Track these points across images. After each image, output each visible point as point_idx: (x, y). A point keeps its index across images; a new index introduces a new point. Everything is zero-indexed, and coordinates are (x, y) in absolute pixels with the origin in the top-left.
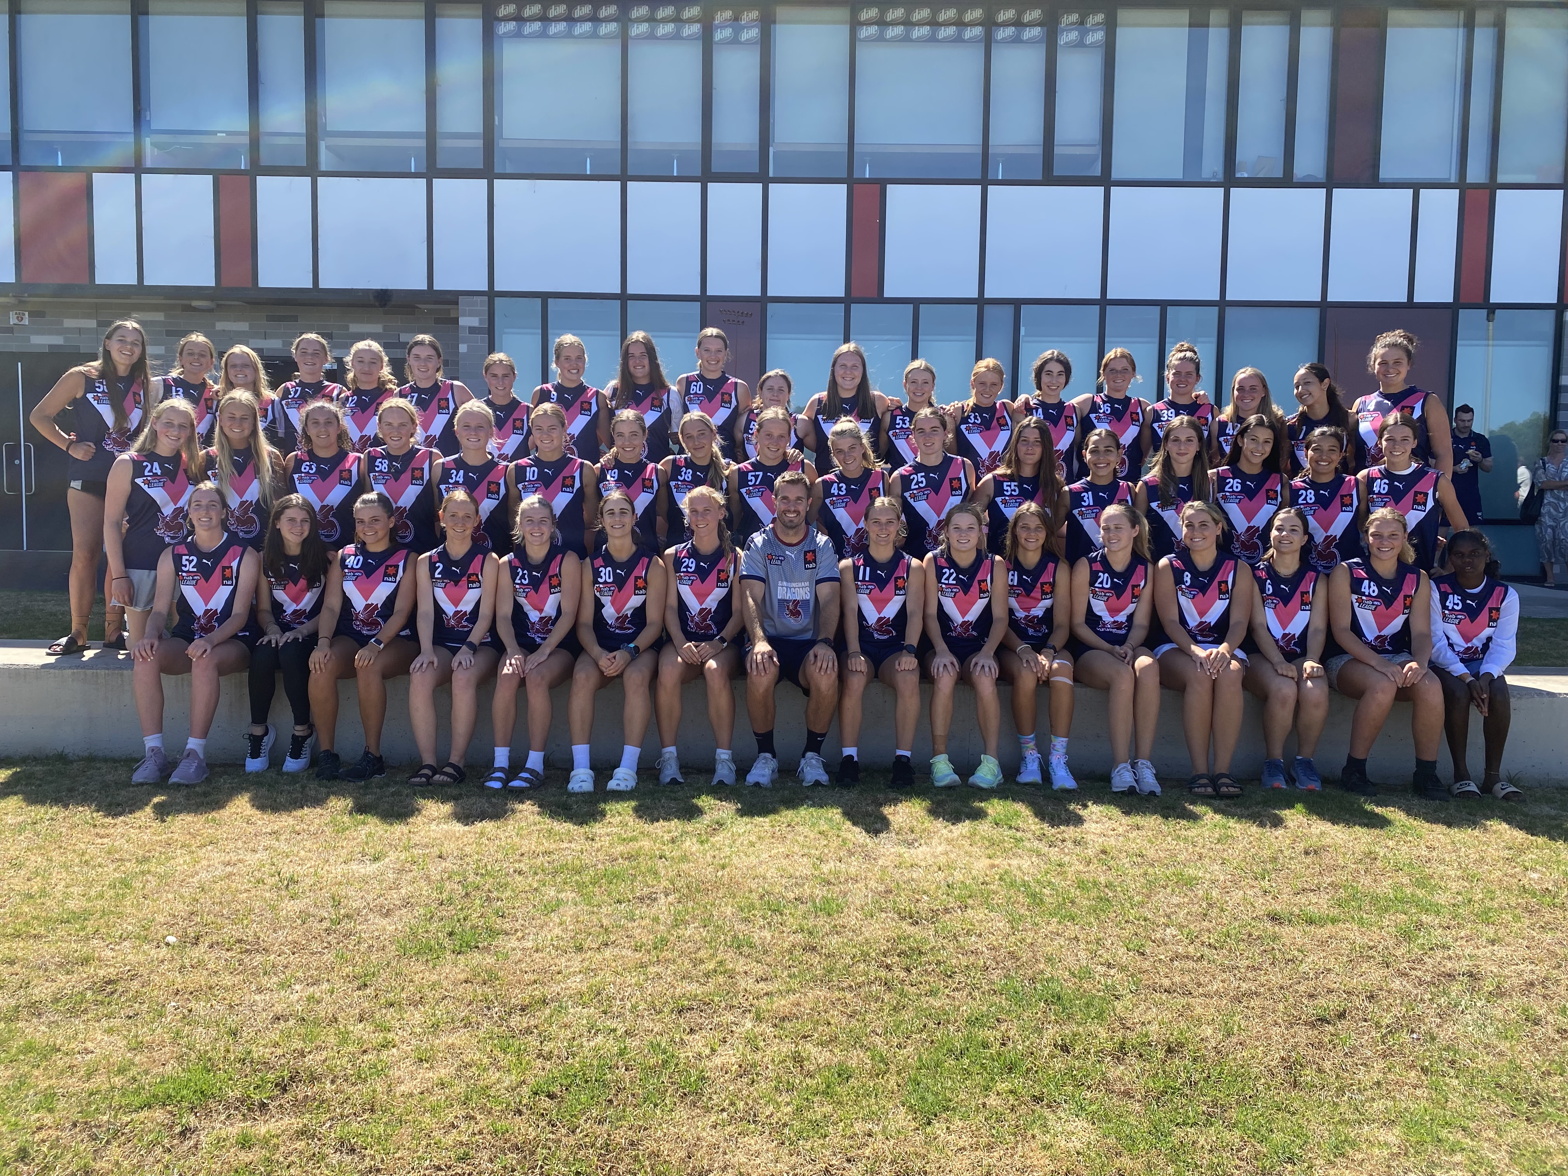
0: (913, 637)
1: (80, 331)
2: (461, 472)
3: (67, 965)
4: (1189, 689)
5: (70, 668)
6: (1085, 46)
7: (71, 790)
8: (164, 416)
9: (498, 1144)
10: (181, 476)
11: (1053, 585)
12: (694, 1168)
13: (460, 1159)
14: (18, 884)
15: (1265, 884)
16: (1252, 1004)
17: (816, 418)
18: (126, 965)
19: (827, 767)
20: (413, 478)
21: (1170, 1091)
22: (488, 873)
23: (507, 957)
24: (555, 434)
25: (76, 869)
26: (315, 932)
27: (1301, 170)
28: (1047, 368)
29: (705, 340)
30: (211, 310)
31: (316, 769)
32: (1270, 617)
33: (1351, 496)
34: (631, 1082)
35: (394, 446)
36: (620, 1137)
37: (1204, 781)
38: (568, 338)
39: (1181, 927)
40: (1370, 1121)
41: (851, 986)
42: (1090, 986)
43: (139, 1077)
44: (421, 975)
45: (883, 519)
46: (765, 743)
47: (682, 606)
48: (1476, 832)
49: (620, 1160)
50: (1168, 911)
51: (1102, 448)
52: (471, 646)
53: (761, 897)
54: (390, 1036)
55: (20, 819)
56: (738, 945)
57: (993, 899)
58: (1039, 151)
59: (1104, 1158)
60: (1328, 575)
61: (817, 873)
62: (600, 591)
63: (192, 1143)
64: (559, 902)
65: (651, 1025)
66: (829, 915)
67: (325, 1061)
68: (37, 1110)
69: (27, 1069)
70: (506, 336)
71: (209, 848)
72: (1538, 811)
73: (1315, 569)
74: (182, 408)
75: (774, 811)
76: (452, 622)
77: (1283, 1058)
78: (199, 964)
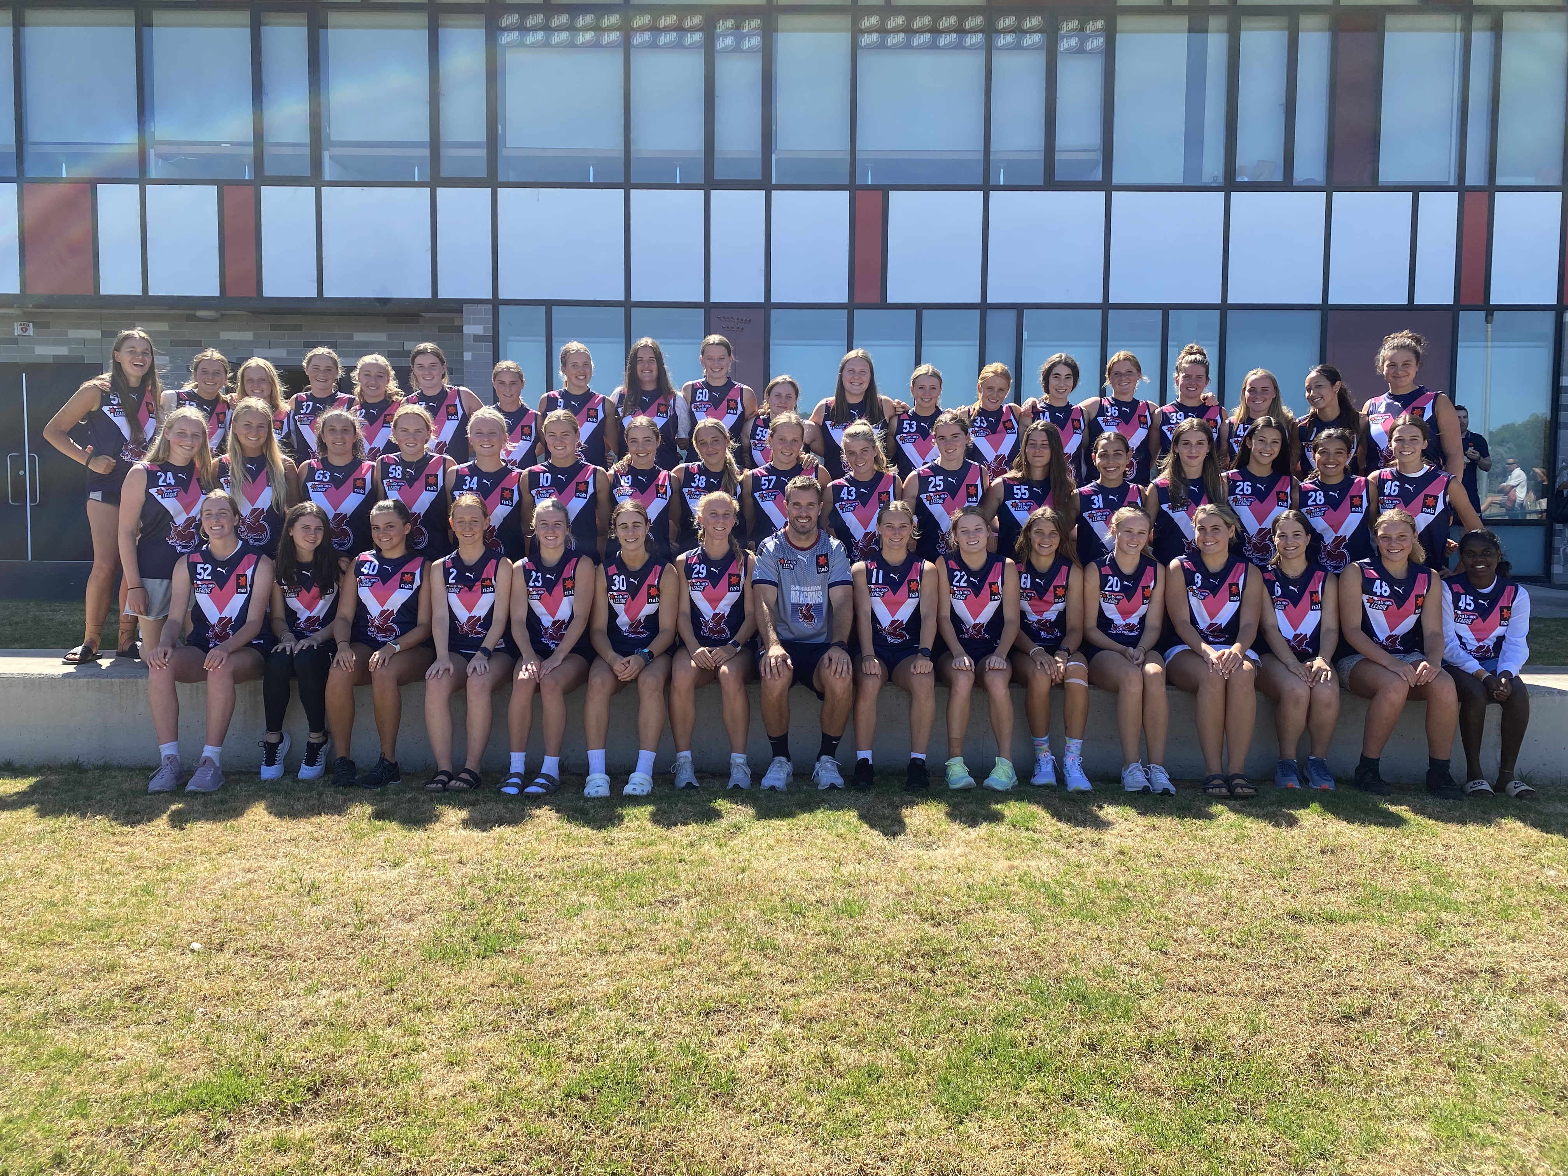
0: (927, 640)
1: (84, 341)
2: (475, 479)
3: (93, 972)
4: (1201, 689)
5: (85, 677)
6: (1085, 52)
7: (88, 798)
8: (176, 426)
9: (532, 1145)
10: (194, 485)
11: (1066, 588)
12: (729, 1169)
13: (496, 1161)
14: (40, 892)
15: (1284, 883)
16: (1277, 1002)
17: (824, 423)
18: (152, 972)
19: (841, 770)
20: (427, 484)
21: (1199, 1089)
22: (509, 878)
23: (532, 961)
24: (568, 440)
25: (97, 877)
26: (339, 938)
27: (1300, 175)
28: (1055, 371)
29: (707, 348)
30: (215, 320)
31: (331, 776)
32: (1281, 619)
33: (1361, 497)
34: (662, 1084)
35: (409, 454)
36: (655, 1138)
37: (1217, 782)
38: (574, 345)
39: (1203, 926)
40: (1400, 1117)
41: (876, 988)
42: (1115, 986)
43: (171, 1083)
44: (447, 980)
45: (897, 524)
46: (780, 746)
47: (695, 612)
48: (1491, 831)
49: (654, 1161)
50: (1189, 910)
51: (1111, 452)
52: (486, 651)
53: (783, 900)
54: (420, 1040)
55: (39, 827)
56: (762, 948)
57: (1014, 900)
58: (1041, 156)
59: (1137, 1156)
60: (1338, 576)
61: (837, 875)
62: (614, 598)
63: (227, 1147)
64: (582, 906)
65: (679, 1027)
66: (852, 917)
67: (355, 1065)
68: (71, 1117)
69: (59, 1075)
70: (510, 343)
71: (229, 855)
72: (1551, 809)
73: (1324, 569)
74: (193, 417)
75: (791, 815)
76: (466, 629)
77: (1310, 1056)
78: (225, 971)
